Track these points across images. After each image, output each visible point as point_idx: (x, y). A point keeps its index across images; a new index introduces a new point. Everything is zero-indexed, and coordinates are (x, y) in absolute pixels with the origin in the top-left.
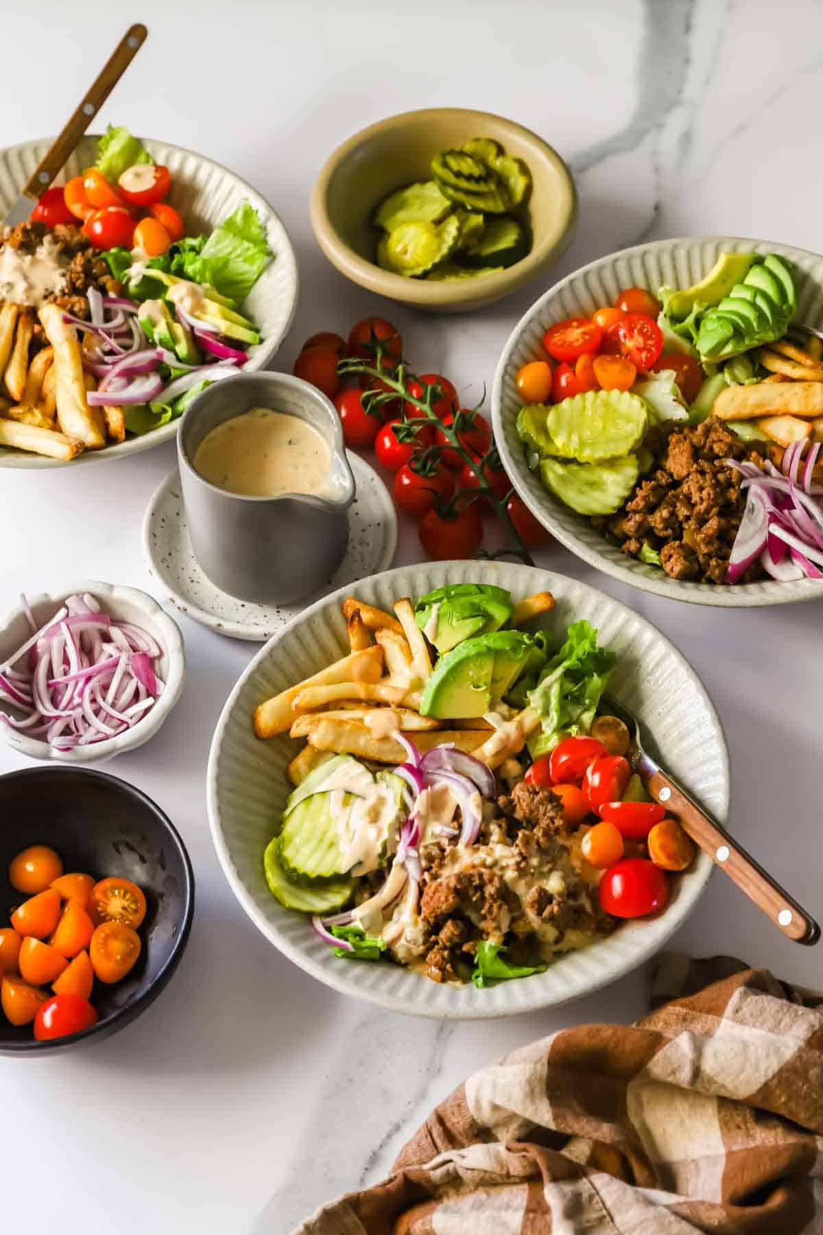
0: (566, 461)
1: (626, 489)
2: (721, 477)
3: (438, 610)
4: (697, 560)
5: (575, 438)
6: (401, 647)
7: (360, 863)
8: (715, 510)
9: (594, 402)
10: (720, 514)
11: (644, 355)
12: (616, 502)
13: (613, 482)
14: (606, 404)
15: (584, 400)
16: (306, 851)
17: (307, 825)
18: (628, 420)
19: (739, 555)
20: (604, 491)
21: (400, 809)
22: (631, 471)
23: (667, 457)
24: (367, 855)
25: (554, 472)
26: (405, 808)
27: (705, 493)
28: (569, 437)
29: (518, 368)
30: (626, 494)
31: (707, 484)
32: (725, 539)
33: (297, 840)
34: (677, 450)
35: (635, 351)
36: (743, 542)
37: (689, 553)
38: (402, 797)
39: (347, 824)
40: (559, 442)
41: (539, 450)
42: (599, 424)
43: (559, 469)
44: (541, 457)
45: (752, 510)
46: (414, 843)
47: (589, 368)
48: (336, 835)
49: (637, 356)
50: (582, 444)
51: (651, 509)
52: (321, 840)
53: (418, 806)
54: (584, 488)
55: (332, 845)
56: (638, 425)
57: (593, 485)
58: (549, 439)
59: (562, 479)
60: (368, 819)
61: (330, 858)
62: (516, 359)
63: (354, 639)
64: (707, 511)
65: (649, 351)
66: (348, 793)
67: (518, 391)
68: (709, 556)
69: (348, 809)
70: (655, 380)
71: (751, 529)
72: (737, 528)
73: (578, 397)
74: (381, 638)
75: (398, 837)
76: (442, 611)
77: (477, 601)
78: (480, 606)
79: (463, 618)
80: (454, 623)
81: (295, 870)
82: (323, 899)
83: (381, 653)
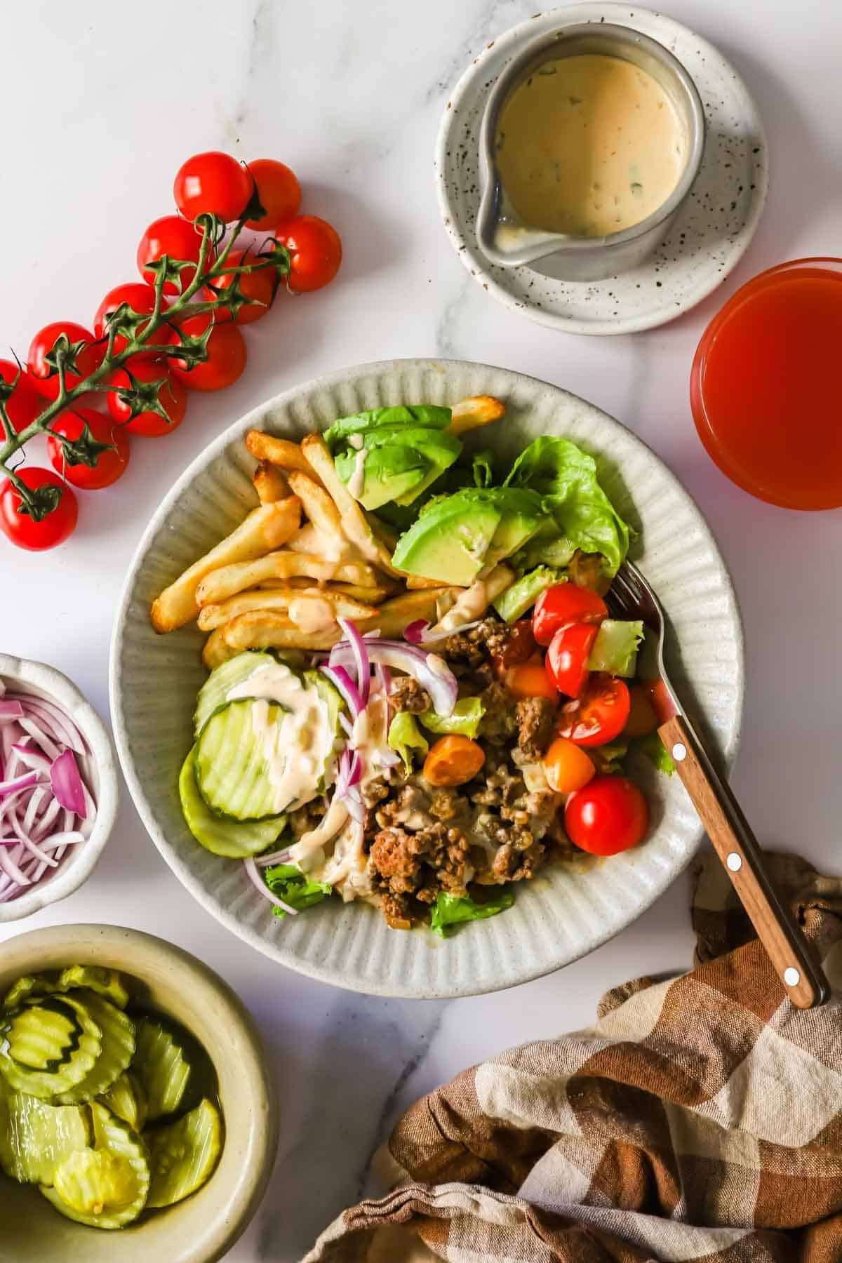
3: (365, 462)
6: (324, 506)
7: (296, 800)
16: (228, 783)
17: (226, 747)
21: (336, 738)
24: (302, 791)
26: (343, 735)
33: (217, 768)
38: (339, 721)
39: (276, 750)
46: (355, 780)
48: (263, 761)
52: (245, 767)
53: (357, 734)
55: (259, 772)
60: (301, 747)
61: (258, 793)
63: (263, 488)
66: (273, 703)
69: (275, 725)
74: (297, 487)
75: (336, 771)
76: (369, 465)
77: (413, 445)
78: (416, 451)
79: (396, 473)
80: (384, 479)
81: (219, 809)
82: (255, 836)
83: (298, 505)
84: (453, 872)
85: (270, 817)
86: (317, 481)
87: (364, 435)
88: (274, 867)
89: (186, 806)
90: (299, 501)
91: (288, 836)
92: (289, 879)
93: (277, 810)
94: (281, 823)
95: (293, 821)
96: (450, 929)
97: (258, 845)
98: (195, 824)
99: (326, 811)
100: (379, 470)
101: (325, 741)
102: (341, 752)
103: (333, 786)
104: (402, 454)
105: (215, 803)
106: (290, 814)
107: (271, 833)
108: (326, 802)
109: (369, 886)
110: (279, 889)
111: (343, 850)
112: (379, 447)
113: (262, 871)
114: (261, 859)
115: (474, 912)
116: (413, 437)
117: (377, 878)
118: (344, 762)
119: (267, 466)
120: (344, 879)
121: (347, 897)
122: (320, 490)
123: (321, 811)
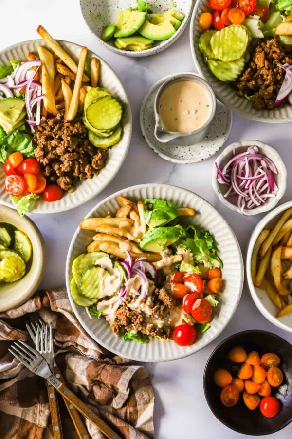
0: (217, 60)
1: (239, 71)
2: (275, 70)
4: (264, 101)
5: (221, 50)
8: (272, 83)
9: (229, 32)
10: (274, 85)
11: (249, 8)
12: (235, 76)
13: (235, 68)
14: (233, 32)
15: (225, 31)
18: (241, 41)
19: (280, 97)
20: (231, 72)
22: (241, 64)
23: (255, 57)
25: (213, 65)
27: (269, 77)
28: (219, 50)
29: (199, 15)
30: (239, 73)
31: (270, 74)
34: (259, 55)
35: (245, 7)
36: (283, 92)
40: (215, 52)
41: (207, 56)
42: (230, 43)
43: (215, 64)
44: (208, 59)
45: (287, 80)
47: (227, 14)
49: (245, 8)
50: (224, 54)
51: (248, 80)
54: (225, 71)
56: (245, 45)
57: (228, 69)
58: (211, 51)
59: (216, 68)
62: (200, 11)
64: (269, 84)
65: (251, 6)
67: (199, 26)
68: (269, 99)
70: (252, 18)
71: (286, 87)
72: (280, 88)
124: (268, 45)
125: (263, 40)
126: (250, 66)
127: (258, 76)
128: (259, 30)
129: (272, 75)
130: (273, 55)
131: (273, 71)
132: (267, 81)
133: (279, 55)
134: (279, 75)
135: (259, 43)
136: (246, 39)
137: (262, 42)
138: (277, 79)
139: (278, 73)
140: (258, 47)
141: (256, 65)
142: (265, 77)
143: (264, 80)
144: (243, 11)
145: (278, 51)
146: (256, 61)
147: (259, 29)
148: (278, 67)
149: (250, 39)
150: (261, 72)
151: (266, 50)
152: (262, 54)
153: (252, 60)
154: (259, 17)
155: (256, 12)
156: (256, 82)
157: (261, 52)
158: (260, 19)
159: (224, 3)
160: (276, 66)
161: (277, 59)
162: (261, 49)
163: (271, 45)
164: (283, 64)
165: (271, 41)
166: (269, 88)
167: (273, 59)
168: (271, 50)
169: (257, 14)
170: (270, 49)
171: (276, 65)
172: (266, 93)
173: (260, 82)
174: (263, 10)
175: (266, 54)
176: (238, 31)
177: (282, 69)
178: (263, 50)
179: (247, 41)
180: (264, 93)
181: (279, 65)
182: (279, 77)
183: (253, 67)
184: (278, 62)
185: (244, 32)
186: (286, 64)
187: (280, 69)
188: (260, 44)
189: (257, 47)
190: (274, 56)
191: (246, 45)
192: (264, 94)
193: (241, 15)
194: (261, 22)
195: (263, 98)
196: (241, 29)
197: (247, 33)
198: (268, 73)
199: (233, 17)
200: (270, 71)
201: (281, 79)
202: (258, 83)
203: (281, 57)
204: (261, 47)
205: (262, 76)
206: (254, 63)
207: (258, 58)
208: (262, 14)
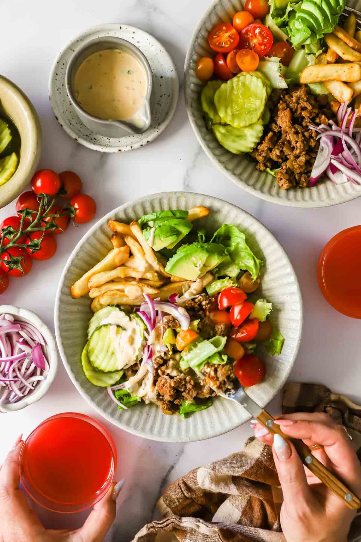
0: (225, 125)
1: (257, 138)
3: (154, 232)
5: (229, 112)
6: (138, 249)
7: (127, 365)
10: (306, 154)
11: (263, 47)
12: (252, 146)
13: (250, 135)
14: (244, 85)
15: (232, 83)
16: (101, 358)
17: (100, 344)
18: (257, 98)
19: (315, 173)
20: (245, 139)
21: (143, 340)
22: (259, 128)
23: (278, 117)
24: (129, 361)
25: (219, 132)
26: (145, 339)
27: (298, 145)
28: (226, 111)
30: (257, 141)
31: (300, 140)
32: (309, 164)
33: (96, 352)
34: (283, 114)
36: (319, 166)
37: (290, 173)
38: (143, 333)
39: (119, 345)
40: (221, 114)
41: (211, 120)
43: (222, 130)
44: (213, 124)
45: (322, 150)
46: (150, 356)
47: (234, 58)
48: (114, 349)
49: (259, 48)
51: (270, 150)
53: (151, 338)
54: (235, 139)
55: (113, 354)
56: (262, 102)
57: (240, 137)
58: (216, 113)
59: (224, 135)
60: (129, 344)
61: (112, 361)
63: (115, 242)
64: (300, 153)
65: (265, 45)
66: (119, 326)
68: (301, 173)
69: (119, 335)
70: (269, 62)
71: (322, 159)
72: (315, 158)
73: (229, 82)
74: (128, 242)
75: (143, 353)
76: (156, 234)
77: (173, 225)
78: (175, 228)
79: (167, 237)
80: (162, 239)
81: (97, 368)
82: (111, 378)
83: (128, 249)
84: (188, 393)
85: (117, 371)
86: (136, 240)
87: (154, 221)
88: (119, 390)
89: (84, 367)
90: (129, 247)
91: (124, 378)
92: (124, 395)
93: (120, 369)
94: (121, 373)
95: (126, 372)
96: (188, 415)
97: (112, 382)
98: (88, 374)
99: (139, 368)
100: (160, 235)
101: (139, 342)
102: (145, 346)
103: (142, 359)
104: (169, 229)
105: (96, 365)
106: (125, 370)
107: (118, 377)
108: (139, 365)
109: (156, 398)
110: (121, 399)
111: (145, 383)
112: (160, 226)
113: (114, 392)
114: (113, 387)
115: (197, 408)
116: (173, 223)
117: (159, 395)
118: (146, 349)
119: (116, 234)
120: (146, 395)
121: (147, 402)
122: (137, 243)
123: (137, 368)
124: (294, 99)
125: (287, 91)
126: (271, 130)
127: (283, 143)
128: (281, 78)
129: (303, 142)
130: (302, 113)
131: (304, 136)
132: (297, 149)
133: (311, 113)
134: (312, 140)
135: (282, 96)
136: (262, 93)
137: (287, 95)
138: (310, 147)
139: (311, 137)
140: (281, 102)
141: (280, 127)
142: (293, 143)
143: (293, 149)
144: (256, 52)
145: (309, 107)
146: (279, 122)
147: (280, 76)
148: (310, 129)
149: (269, 91)
150: (288, 138)
151: (292, 105)
152: (287, 112)
153: (273, 120)
154: (279, 59)
155: (274, 53)
156: (282, 152)
157: (285, 110)
158: (279, 62)
159: (229, 43)
160: (306, 129)
161: (309, 117)
162: (284, 105)
163: (298, 98)
164: (318, 125)
165: (298, 93)
166: (300, 158)
167: (303, 118)
168: (299, 106)
169: (276, 55)
170: (298, 103)
171: (307, 126)
172: (296, 166)
173: (287, 152)
174: (285, 50)
175: (293, 112)
176: (251, 81)
177: (316, 131)
178: (288, 106)
179: (264, 95)
180: (293, 165)
181: (311, 127)
182: (313, 143)
183: (276, 130)
184: (310, 122)
185: (259, 83)
186: (322, 126)
187: (314, 132)
188: (284, 97)
189: (279, 102)
190: (304, 114)
191: (264, 102)
192: (294, 168)
193: (254, 58)
194: (282, 66)
195: (293, 173)
196: (254, 79)
197: (264, 84)
198: (297, 139)
199: (242, 62)
200: (300, 135)
201: (315, 146)
202: (284, 153)
203: (313, 115)
204: (285, 102)
205: (289, 142)
206: (276, 124)
207: (282, 117)
208: (282, 55)
